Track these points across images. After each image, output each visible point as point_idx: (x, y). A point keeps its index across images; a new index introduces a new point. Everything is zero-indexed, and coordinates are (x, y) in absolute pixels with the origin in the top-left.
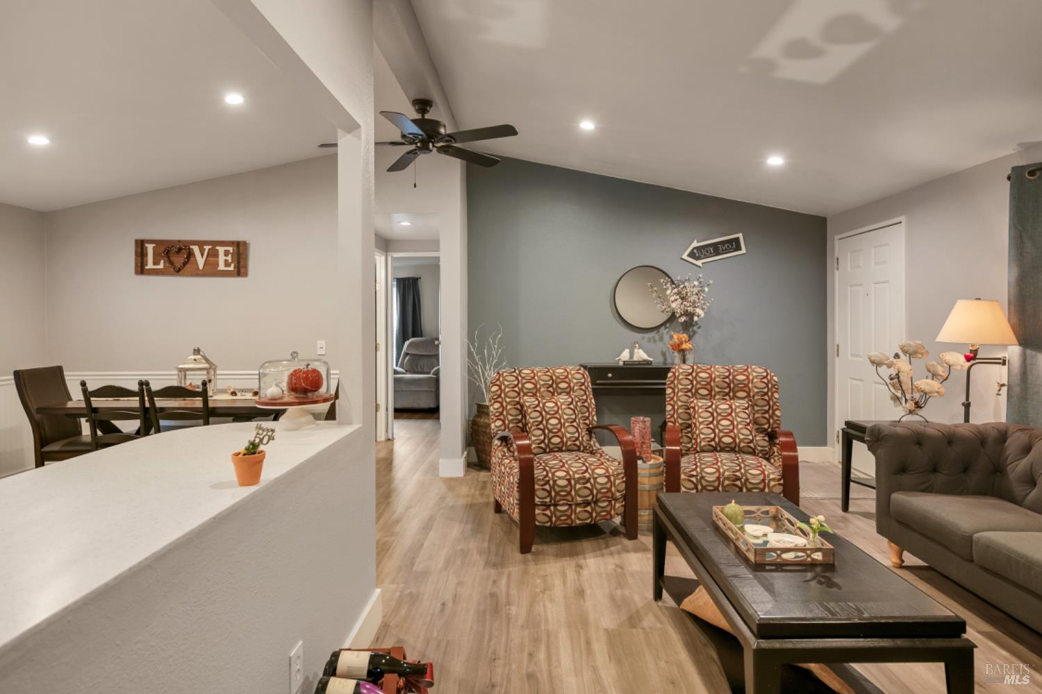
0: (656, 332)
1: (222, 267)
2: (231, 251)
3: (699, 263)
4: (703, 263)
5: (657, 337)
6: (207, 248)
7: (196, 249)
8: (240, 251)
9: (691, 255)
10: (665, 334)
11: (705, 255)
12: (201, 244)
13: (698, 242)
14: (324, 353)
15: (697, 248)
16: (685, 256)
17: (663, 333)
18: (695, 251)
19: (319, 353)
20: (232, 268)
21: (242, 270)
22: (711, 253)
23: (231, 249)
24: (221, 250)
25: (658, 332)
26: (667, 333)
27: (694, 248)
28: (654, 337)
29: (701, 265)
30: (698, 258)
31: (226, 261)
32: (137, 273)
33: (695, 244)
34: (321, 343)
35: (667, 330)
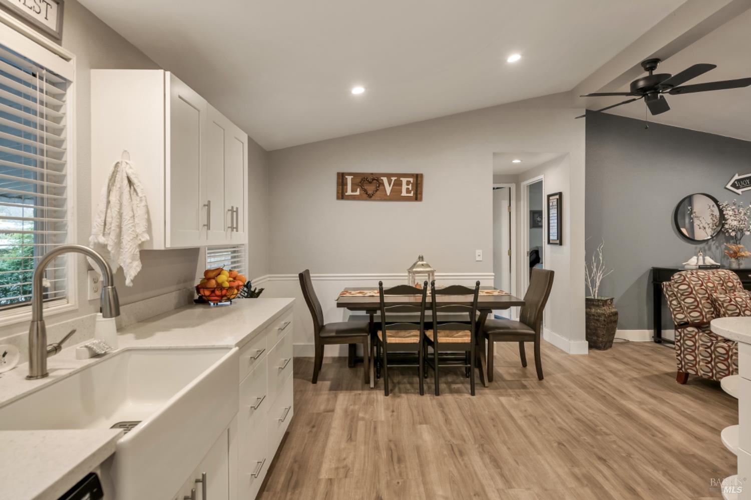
0: (705, 243)
1: (404, 194)
2: (412, 182)
3: (739, 191)
4: (742, 192)
5: (707, 248)
6: (393, 179)
7: (385, 180)
8: (418, 181)
9: (734, 185)
10: (712, 245)
11: (743, 185)
12: (389, 176)
13: (739, 175)
14: (481, 260)
15: (738, 180)
16: (729, 186)
17: (711, 245)
18: (736, 182)
19: (478, 259)
20: (412, 194)
21: (419, 196)
22: (748, 184)
23: (411, 180)
24: (404, 180)
25: (707, 243)
26: (714, 244)
27: (736, 180)
28: (704, 247)
29: (740, 193)
30: (738, 188)
31: (408, 189)
32: (338, 198)
33: (737, 177)
34: (479, 252)
35: (714, 242)
